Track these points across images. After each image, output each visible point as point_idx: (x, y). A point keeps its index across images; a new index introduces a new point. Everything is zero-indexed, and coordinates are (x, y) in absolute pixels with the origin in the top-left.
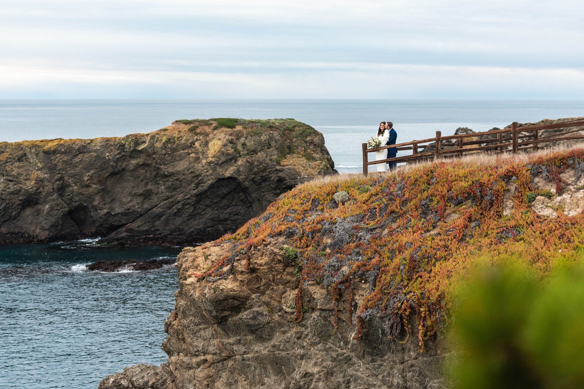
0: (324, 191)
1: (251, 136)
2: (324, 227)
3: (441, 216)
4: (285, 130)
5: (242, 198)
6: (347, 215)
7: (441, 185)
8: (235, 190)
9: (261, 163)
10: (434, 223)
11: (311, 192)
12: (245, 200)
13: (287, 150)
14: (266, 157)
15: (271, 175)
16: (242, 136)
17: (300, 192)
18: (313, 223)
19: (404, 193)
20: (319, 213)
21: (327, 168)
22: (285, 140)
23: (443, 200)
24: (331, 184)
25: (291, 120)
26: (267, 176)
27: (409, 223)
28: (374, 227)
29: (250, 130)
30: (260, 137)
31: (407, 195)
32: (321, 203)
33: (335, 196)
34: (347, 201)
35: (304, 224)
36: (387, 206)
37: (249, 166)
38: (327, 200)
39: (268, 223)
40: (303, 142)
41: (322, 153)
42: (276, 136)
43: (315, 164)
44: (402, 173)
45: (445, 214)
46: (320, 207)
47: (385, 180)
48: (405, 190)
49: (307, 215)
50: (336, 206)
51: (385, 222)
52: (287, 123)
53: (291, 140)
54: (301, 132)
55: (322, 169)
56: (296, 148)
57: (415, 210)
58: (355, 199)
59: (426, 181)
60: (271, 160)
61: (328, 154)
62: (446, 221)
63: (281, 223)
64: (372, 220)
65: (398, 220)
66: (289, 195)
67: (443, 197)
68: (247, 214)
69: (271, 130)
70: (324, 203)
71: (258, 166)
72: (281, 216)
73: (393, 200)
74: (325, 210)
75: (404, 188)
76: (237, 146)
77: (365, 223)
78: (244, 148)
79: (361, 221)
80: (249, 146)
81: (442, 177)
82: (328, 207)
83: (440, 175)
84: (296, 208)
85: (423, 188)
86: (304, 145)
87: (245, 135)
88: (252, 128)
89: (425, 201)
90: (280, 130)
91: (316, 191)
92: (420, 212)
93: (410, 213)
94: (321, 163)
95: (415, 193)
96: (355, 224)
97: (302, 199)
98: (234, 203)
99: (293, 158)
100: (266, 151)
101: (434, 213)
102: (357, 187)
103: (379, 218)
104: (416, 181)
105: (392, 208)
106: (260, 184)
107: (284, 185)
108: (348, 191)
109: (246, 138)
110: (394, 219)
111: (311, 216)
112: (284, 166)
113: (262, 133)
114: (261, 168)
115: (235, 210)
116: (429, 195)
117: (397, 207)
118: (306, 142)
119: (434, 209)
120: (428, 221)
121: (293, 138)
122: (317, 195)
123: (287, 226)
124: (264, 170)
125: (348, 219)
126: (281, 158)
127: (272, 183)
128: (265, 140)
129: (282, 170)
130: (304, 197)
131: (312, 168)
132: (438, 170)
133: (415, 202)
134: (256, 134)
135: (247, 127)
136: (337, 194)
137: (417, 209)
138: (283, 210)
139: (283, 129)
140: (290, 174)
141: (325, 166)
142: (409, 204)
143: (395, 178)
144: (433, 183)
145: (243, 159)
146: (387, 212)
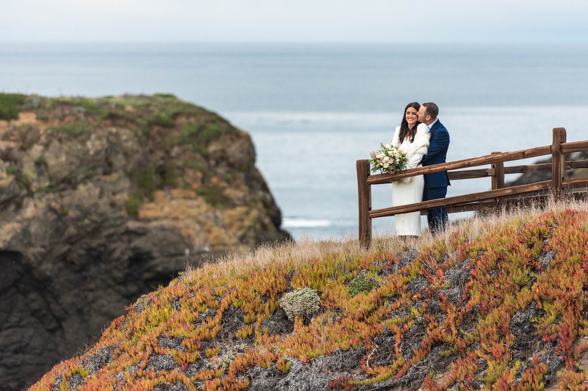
0: (255, 286)
1: (60, 140)
2: (255, 384)
3: (566, 354)
4: (151, 124)
5: (35, 306)
6: (317, 351)
7: (567, 271)
8: (15, 284)
9: (86, 213)
10: (549, 373)
11: (219, 290)
12: (44, 311)
13: (156, 179)
14: (101, 195)
15: (113, 246)
16: (36, 140)
17: (191, 291)
18: (226, 373)
19: (468, 293)
20: (243, 346)
21: (264, 227)
22: (151, 152)
23: (571, 312)
24: (274, 269)
25: (169, 99)
26: (102, 249)
27: (482, 374)
28: (389, 382)
29: (56, 124)
30: (83, 142)
31: (476, 299)
32: (246, 318)
33: (285, 301)
34: (316, 314)
35: (201, 376)
36: (422, 326)
37: (55, 221)
38: (263, 312)
39: (107, 372)
40: (198, 156)
41: (251, 187)
42: (127, 141)
43: (230, 216)
44: (462, 238)
45: (578, 348)
46: (243, 332)
47: (419, 258)
48: (471, 283)
49: (209, 351)
50: (287, 326)
51: (417, 369)
52: (156, 106)
53: (168, 152)
54: (194, 129)
55: (249, 228)
56: (179, 172)
57: (496, 337)
58: (338, 310)
59: (526, 261)
60: (113, 205)
61: (265, 188)
62: (581, 368)
63: (140, 374)
64: (383, 365)
65: (453, 365)
66: (161, 297)
67: (573, 302)
68: (50, 351)
69: (114, 125)
70: (256, 321)
71: (78, 219)
72: (141, 354)
73: (440, 311)
74: (259, 339)
75: (467, 281)
76: (22, 166)
77: (363, 373)
78: (40, 174)
79: (354, 367)
80: (54, 166)
81: (568, 251)
82: (266, 329)
83: (563, 246)
84: (181, 332)
85: (518, 279)
86: (202, 164)
87: (43, 139)
88: (62, 118)
89: (523, 315)
90: (138, 125)
91: (234, 287)
92: (511, 343)
93: (484, 345)
94: (247, 213)
95: (498, 293)
96: (337, 376)
97: (195, 310)
98: (14, 319)
99: (172, 199)
100: (99, 180)
101: (548, 345)
102: (342, 278)
103: (400, 360)
104: (500, 259)
105: (436, 332)
106: (83, 268)
107: (148, 270)
108: (318, 287)
109: (47, 146)
110: (443, 363)
111: (220, 354)
112: (148, 220)
113: (90, 134)
114: (87, 226)
115: (16, 338)
116: (536, 297)
117: (449, 330)
118: (207, 157)
119: (549, 335)
120: (530, 366)
121: (172, 146)
122: (237, 297)
123: (156, 381)
124: (96, 231)
125: (320, 363)
126: (141, 199)
127: (116, 267)
128: (97, 153)
129: (141, 231)
130: (201, 304)
131: (224, 227)
132: (559, 231)
133: (497, 317)
134: (73, 135)
135: (50, 116)
136: (290, 294)
137: (502, 336)
138: (145, 337)
139: (145, 122)
140: (164, 243)
141: (259, 220)
142: (481, 321)
143: (443, 254)
144: (544, 267)
145: (37, 202)
146: (422, 344)
